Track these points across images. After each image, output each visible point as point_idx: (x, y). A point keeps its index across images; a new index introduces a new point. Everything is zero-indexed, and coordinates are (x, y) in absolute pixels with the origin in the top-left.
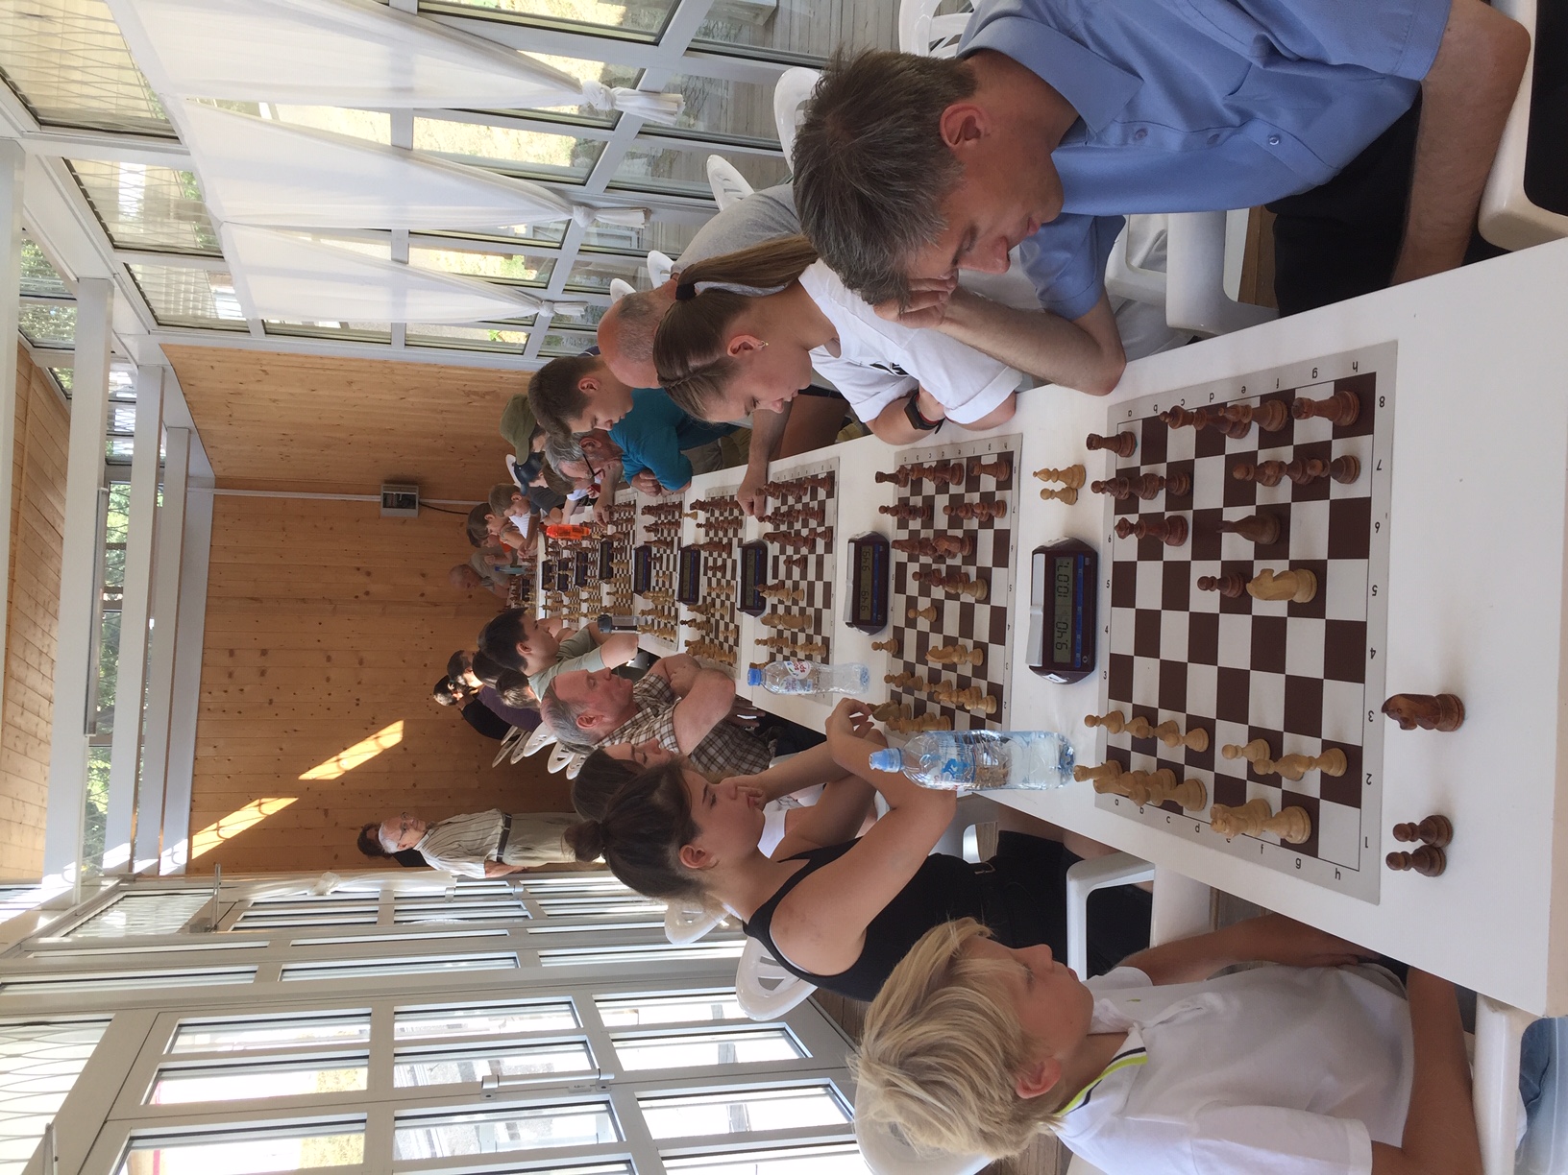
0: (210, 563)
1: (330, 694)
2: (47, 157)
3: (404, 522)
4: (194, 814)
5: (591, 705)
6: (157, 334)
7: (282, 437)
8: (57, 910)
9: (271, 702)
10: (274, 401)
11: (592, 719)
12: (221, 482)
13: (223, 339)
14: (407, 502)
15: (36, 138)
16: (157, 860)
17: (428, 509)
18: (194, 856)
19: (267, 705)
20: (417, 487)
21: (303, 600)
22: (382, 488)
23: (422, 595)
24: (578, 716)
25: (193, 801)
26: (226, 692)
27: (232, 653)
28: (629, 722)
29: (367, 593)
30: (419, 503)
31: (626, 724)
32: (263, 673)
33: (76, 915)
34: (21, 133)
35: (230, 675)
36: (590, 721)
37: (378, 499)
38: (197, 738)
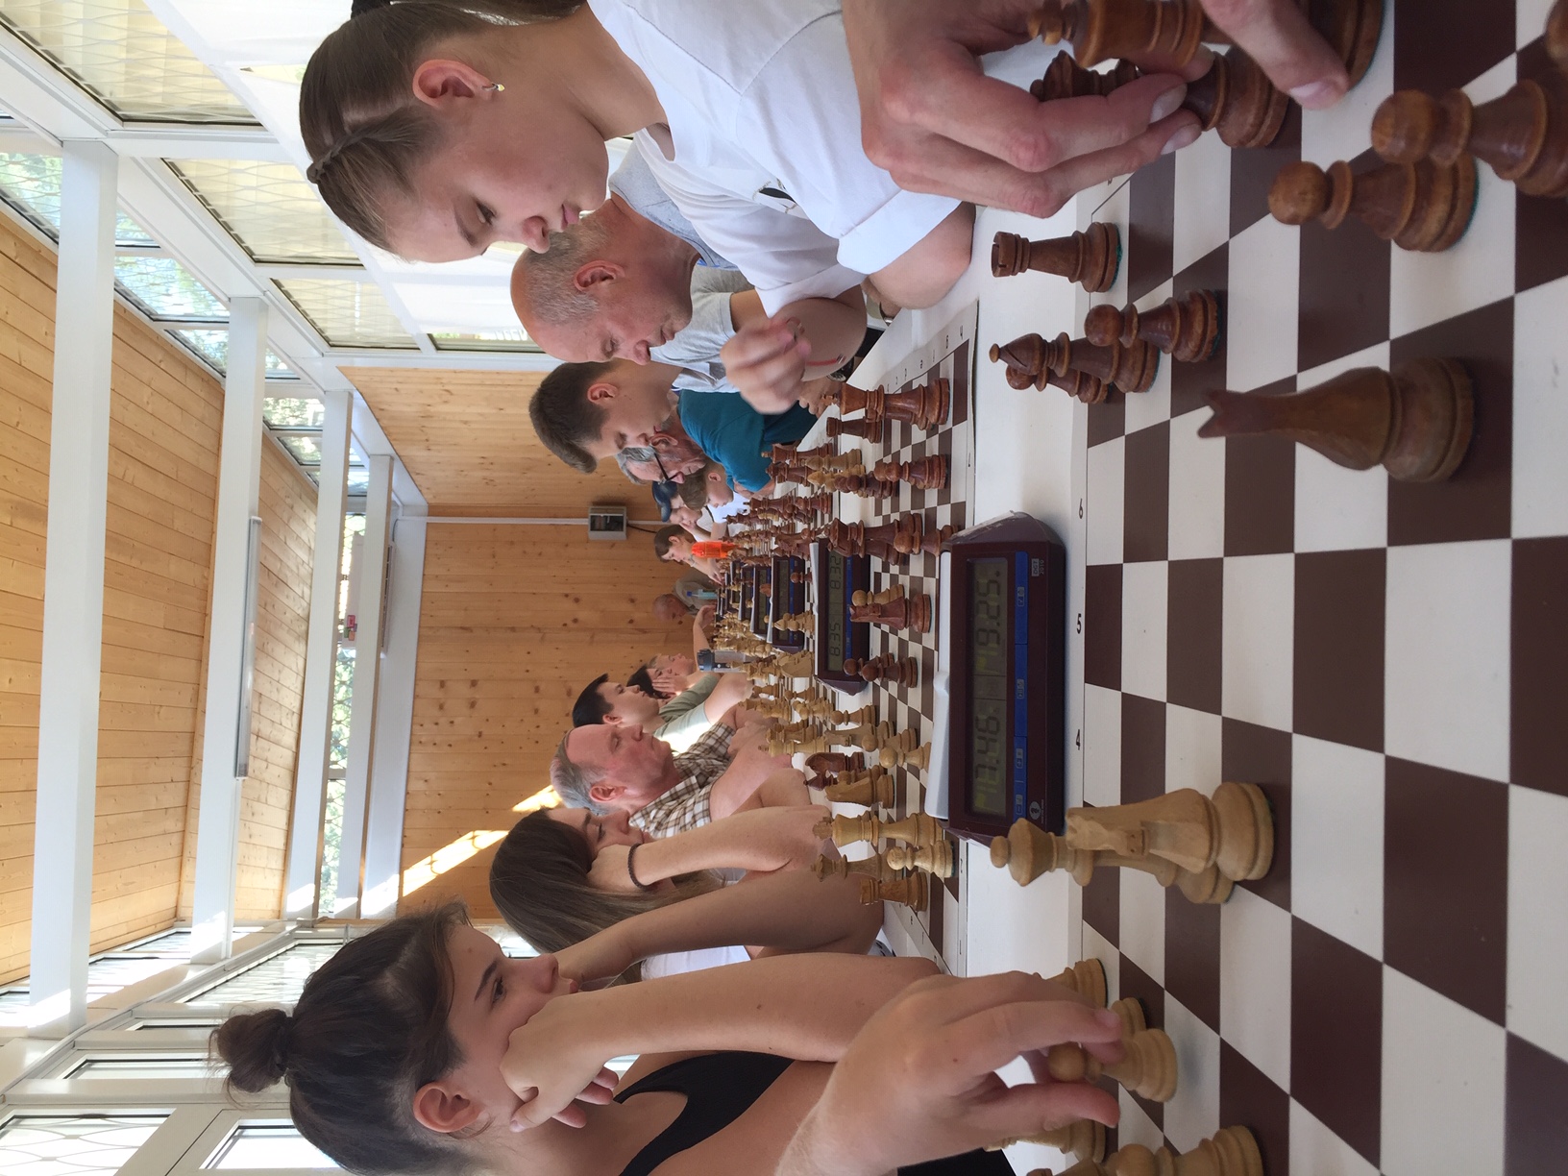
0: (422, 592)
1: (538, 727)
2: (144, 159)
3: (613, 545)
4: (406, 850)
5: (610, 772)
6: (330, 356)
7: (482, 461)
8: (204, 964)
9: (480, 735)
10: (466, 423)
11: (610, 791)
12: (434, 510)
13: (398, 358)
14: (614, 524)
15: (122, 137)
16: (356, 900)
17: (637, 531)
18: (405, 894)
19: (476, 738)
20: (625, 508)
21: (513, 629)
22: (589, 511)
23: (631, 622)
24: (592, 785)
25: (404, 836)
26: (437, 724)
27: (442, 684)
28: (667, 794)
29: (575, 621)
30: (628, 525)
31: (663, 797)
32: (473, 705)
33: (225, 970)
34: (106, 133)
35: (441, 707)
36: (607, 793)
37: (586, 522)
38: (408, 771)
